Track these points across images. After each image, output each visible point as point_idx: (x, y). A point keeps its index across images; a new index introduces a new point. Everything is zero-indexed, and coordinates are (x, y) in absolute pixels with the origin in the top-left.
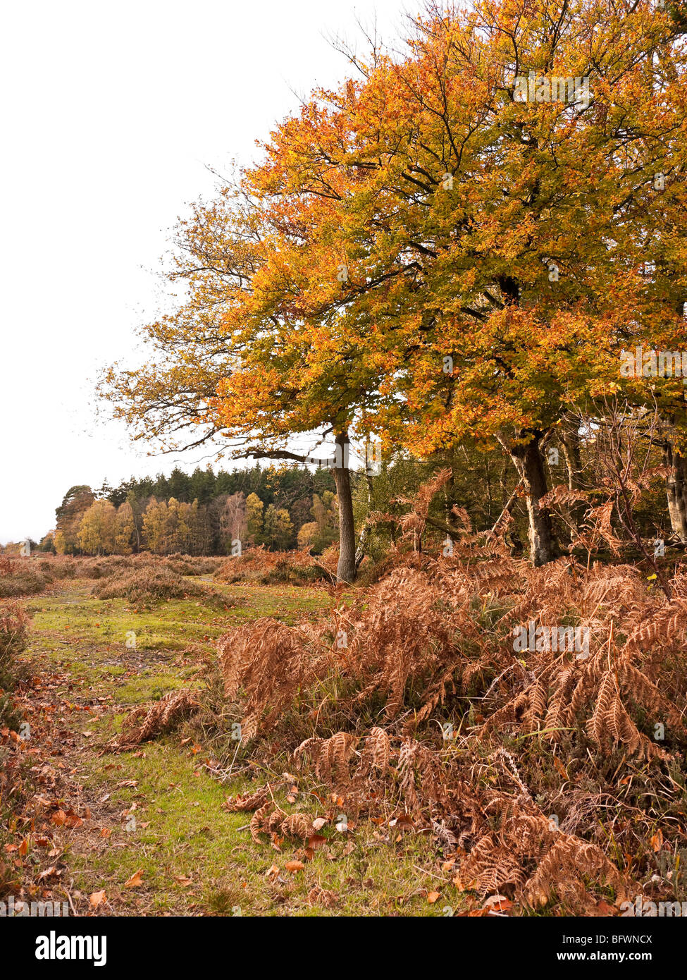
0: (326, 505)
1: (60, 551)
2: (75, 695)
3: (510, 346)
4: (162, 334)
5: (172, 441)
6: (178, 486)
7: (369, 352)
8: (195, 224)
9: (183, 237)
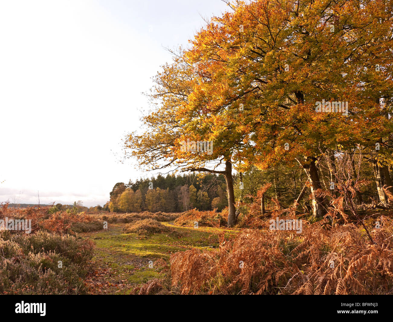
0: (224, 190)
1: (112, 210)
2: (112, 279)
3: (300, 121)
4: (151, 120)
5: (157, 164)
6: (160, 182)
7: (238, 126)
8: (164, 74)
9: (159, 80)
